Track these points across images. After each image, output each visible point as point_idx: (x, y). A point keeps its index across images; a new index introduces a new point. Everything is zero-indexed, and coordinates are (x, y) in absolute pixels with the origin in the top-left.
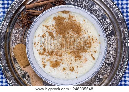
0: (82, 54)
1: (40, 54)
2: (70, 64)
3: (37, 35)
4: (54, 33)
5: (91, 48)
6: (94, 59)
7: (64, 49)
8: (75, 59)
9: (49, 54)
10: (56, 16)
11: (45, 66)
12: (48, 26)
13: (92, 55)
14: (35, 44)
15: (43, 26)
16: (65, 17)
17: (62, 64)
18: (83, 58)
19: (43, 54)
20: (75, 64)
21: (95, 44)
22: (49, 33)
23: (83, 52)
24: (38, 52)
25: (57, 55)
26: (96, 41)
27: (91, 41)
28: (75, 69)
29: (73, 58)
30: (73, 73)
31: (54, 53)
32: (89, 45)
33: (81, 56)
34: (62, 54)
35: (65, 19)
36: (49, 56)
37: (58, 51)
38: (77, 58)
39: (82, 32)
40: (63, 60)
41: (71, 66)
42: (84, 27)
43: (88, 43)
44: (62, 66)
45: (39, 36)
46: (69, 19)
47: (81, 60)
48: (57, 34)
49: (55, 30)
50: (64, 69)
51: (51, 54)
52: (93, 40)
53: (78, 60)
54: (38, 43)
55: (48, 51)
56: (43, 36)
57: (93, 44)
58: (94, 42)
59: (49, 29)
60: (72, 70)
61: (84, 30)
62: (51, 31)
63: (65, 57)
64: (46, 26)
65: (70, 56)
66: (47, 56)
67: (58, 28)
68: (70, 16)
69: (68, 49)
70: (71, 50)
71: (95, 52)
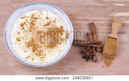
0: (31, 48)
1: (32, 15)
2: (23, 38)
3: (49, 13)
4: (50, 27)
5: (36, 56)
6: (27, 58)
7: (35, 34)
8: (27, 42)
9: (32, 22)
10: (65, 29)
11: (23, 18)
12: (56, 22)
13: (30, 56)
14: (41, 11)
15: (56, 18)
16: (63, 35)
17: (23, 32)
18: (27, 49)
19: (32, 17)
20: (23, 42)
21: (40, 59)
22: (50, 22)
23: (33, 49)
24: (34, 14)
25: (31, 28)
26: (42, 60)
27: (42, 56)
28: (19, 42)
29: (28, 41)
30: (16, 40)
31: (33, 26)
32: (38, 55)
33: (29, 48)
34: (31, 32)
35: (61, 35)
36: (30, 22)
37: (34, 29)
38: (28, 44)
39: (50, 49)
40: (26, 32)
41: (21, 39)
42: (54, 51)
43: (40, 53)
44: (21, 32)
45: (48, 14)
46: (62, 39)
47: (25, 47)
48: (48, 29)
49: (52, 27)
50: (19, 33)
51: (32, 24)
52: (43, 57)
53: (26, 45)
54: (42, 14)
55: (34, 21)
56: (47, 18)
57: (39, 58)
58: (41, 59)
59: (53, 22)
60: (18, 40)
61: (52, 50)
62: (51, 24)
63: (29, 35)
64: (55, 20)
65: (30, 39)
66: (31, 20)
67: (54, 29)
68: (64, 39)
69: (35, 37)
70: (34, 40)
71: (33, 59)
